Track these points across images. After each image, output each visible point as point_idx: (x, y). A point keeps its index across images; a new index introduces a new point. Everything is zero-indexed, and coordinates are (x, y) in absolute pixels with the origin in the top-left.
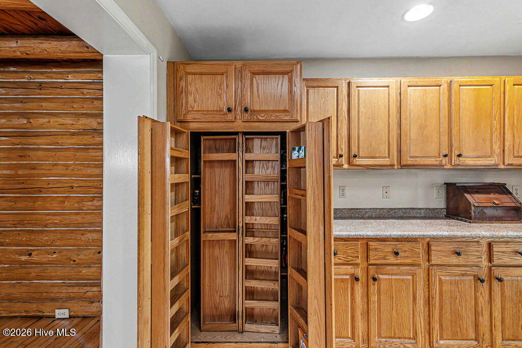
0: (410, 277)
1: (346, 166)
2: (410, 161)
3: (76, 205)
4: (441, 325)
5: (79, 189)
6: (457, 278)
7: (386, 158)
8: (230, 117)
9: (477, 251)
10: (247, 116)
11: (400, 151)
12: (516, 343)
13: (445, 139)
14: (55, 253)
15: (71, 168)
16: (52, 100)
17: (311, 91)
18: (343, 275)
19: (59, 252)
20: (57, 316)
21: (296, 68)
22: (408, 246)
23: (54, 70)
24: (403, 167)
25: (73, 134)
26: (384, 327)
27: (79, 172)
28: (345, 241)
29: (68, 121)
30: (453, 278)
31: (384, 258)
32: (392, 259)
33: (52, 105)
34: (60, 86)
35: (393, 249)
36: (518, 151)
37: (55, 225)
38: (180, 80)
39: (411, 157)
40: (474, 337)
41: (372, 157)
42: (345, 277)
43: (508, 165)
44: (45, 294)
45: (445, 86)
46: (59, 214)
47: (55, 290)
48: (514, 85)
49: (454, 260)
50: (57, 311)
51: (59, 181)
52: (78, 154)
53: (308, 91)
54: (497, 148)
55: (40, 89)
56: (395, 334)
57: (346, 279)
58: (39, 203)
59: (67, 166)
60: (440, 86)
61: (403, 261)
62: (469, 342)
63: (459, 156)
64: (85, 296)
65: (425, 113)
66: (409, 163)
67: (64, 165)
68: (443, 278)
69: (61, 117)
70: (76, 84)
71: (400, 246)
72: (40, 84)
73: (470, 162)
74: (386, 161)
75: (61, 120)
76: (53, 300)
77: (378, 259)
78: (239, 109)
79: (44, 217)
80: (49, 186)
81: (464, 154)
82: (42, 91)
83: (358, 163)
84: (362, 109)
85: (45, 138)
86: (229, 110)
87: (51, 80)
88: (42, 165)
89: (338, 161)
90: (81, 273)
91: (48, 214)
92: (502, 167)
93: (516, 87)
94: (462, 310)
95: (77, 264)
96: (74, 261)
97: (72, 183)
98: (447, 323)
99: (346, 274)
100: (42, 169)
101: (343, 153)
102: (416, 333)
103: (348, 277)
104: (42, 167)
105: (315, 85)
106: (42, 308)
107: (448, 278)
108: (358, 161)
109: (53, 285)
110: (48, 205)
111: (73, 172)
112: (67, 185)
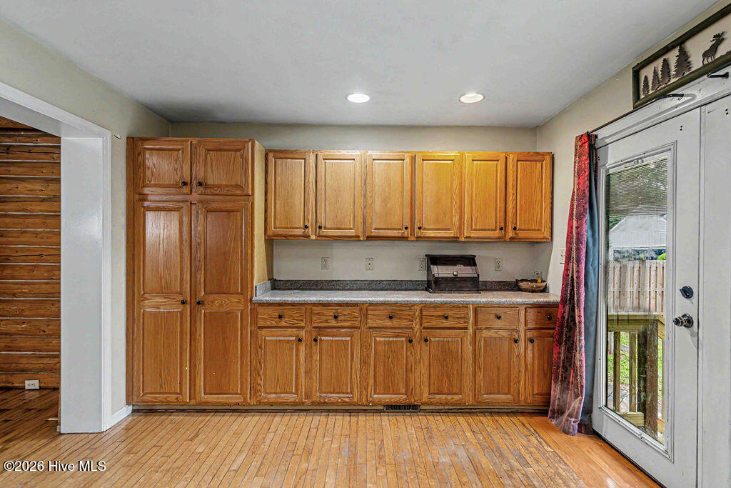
0: (349, 339)
1: (313, 237)
2: (374, 233)
3: (46, 274)
4: (375, 381)
5: (49, 258)
6: (391, 339)
7: (351, 229)
8: (186, 189)
9: (409, 315)
10: (201, 189)
11: (365, 223)
12: (440, 396)
13: (407, 211)
14: (24, 323)
15: (41, 235)
16: (20, 164)
17: (279, 161)
18: (288, 336)
19: (29, 322)
20: (27, 388)
21: (248, 146)
22: (347, 311)
23: (22, 133)
24: (369, 238)
25: (43, 200)
26: (324, 384)
27: (50, 240)
28: (293, 306)
29: (37, 186)
30: (387, 339)
31: (326, 321)
32: (333, 323)
33: (20, 170)
34: (29, 150)
35: (334, 313)
36: (475, 225)
37: (24, 294)
38: (139, 155)
39: (375, 229)
40: (404, 391)
41: (339, 229)
42: (291, 339)
43: (467, 237)
44: (14, 365)
45: (408, 160)
46: (29, 284)
47: (24, 361)
48: (473, 160)
49: (388, 323)
50: (27, 382)
51: (28, 249)
52: (48, 221)
53: (275, 162)
54: (456, 220)
55: (8, 153)
56: (334, 390)
57: (291, 341)
58: (6, 272)
59: (36, 234)
60: (403, 160)
61: (342, 324)
62: (400, 396)
63: (420, 228)
64: (55, 367)
65: (389, 185)
66: (373, 234)
67: (32, 232)
68: (378, 339)
69: (30, 183)
70: (45, 149)
71: (340, 310)
72: (8, 147)
73: (431, 233)
74: (352, 233)
75: (29, 186)
76: (23, 371)
77: (320, 322)
78: (194, 183)
79: (12, 286)
80: (18, 254)
81: (425, 226)
82: (10, 155)
83: (324, 234)
84: (328, 181)
85: (13, 204)
86: (185, 184)
87: (19, 144)
88: (10, 232)
89: (304, 232)
90: (51, 344)
91: (17, 283)
92: (463, 239)
93: (476, 162)
94: (394, 368)
95: (47, 335)
96: (44, 331)
97: (43, 251)
98: (380, 379)
99: (291, 336)
100: (9, 237)
101: (309, 225)
102: (352, 388)
103: (294, 339)
104: (10, 235)
105: (282, 156)
106: (11, 379)
107: (382, 339)
108: (324, 232)
109: (22, 356)
110: (16, 274)
111: (43, 240)
112: (37, 253)
